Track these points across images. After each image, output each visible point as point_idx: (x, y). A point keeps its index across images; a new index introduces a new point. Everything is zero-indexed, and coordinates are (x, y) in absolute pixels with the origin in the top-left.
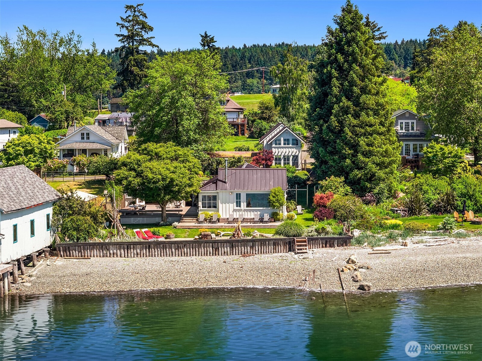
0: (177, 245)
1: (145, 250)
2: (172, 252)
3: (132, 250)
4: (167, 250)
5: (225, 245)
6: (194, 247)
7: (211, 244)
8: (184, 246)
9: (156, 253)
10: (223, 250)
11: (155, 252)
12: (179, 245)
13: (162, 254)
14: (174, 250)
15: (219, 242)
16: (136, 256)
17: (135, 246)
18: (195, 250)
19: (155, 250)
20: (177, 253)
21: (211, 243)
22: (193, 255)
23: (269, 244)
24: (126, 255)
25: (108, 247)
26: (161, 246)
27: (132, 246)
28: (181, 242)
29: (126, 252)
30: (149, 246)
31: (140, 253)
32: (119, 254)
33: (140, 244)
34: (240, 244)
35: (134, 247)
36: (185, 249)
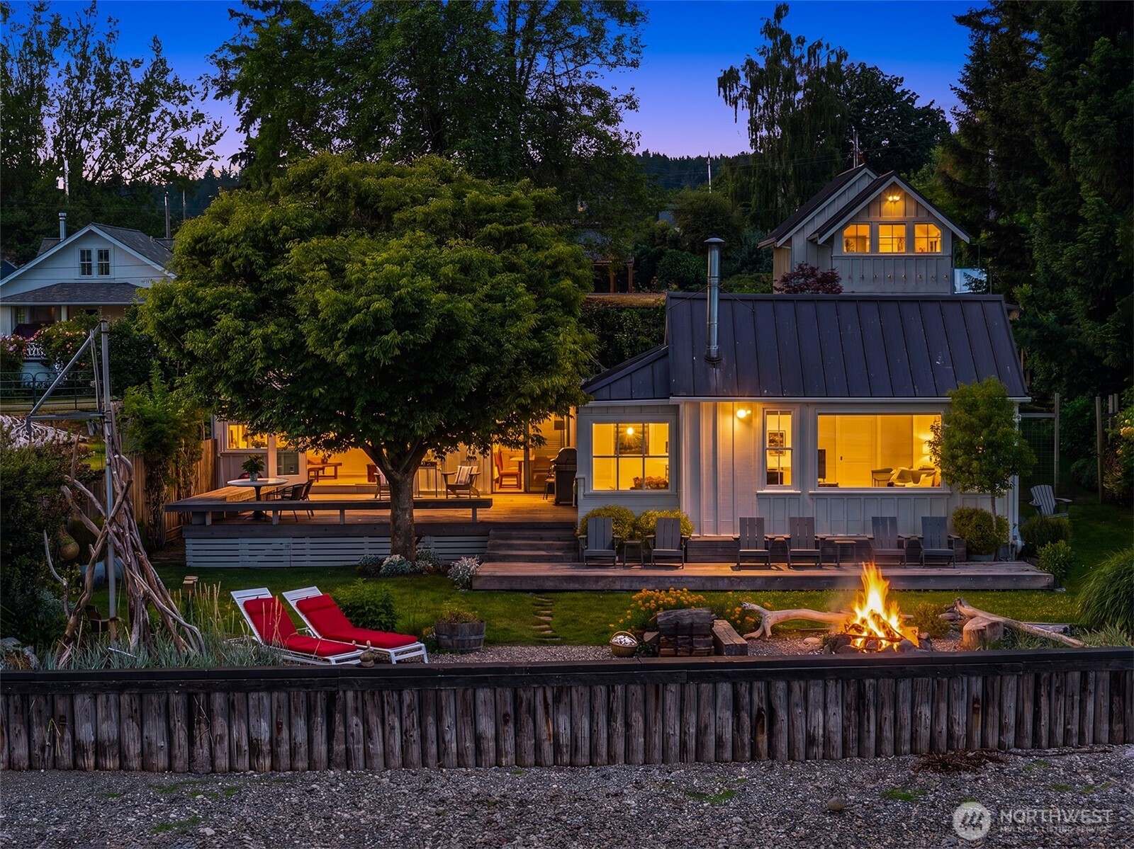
0: (508, 694)
1: (300, 724)
2: (478, 739)
3: (220, 726)
4: (448, 720)
5: (815, 693)
6: (618, 705)
7: (725, 689)
8: (557, 699)
9: (377, 747)
10: (800, 723)
11: (368, 735)
12: (525, 695)
13: (415, 751)
14: (486, 726)
15: (778, 676)
16: (244, 763)
17: (238, 696)
18: (628, 726)
19: (365, 722)
20: (509, 745)
21: (725, 677)
22: (611, 759)
23: (1084, 689)
24: (181, 752)
25: (61, 706)
26: (407, 697)
27: (219, 700)
28: (539, 674)
29: (181, 736)
30: (331, 700)
31: (275, 743)
32: (134, 749)
33: (270, 689)
34: (904, 687)
35: (231, 706)
36: (563, 722)
